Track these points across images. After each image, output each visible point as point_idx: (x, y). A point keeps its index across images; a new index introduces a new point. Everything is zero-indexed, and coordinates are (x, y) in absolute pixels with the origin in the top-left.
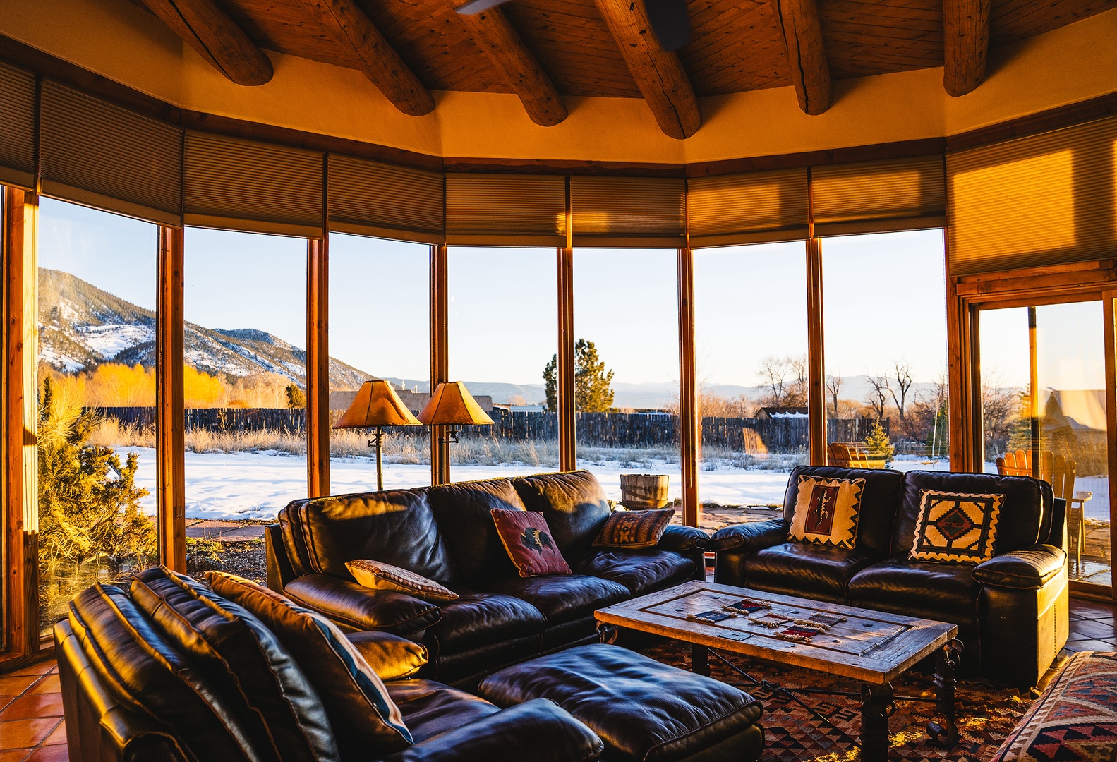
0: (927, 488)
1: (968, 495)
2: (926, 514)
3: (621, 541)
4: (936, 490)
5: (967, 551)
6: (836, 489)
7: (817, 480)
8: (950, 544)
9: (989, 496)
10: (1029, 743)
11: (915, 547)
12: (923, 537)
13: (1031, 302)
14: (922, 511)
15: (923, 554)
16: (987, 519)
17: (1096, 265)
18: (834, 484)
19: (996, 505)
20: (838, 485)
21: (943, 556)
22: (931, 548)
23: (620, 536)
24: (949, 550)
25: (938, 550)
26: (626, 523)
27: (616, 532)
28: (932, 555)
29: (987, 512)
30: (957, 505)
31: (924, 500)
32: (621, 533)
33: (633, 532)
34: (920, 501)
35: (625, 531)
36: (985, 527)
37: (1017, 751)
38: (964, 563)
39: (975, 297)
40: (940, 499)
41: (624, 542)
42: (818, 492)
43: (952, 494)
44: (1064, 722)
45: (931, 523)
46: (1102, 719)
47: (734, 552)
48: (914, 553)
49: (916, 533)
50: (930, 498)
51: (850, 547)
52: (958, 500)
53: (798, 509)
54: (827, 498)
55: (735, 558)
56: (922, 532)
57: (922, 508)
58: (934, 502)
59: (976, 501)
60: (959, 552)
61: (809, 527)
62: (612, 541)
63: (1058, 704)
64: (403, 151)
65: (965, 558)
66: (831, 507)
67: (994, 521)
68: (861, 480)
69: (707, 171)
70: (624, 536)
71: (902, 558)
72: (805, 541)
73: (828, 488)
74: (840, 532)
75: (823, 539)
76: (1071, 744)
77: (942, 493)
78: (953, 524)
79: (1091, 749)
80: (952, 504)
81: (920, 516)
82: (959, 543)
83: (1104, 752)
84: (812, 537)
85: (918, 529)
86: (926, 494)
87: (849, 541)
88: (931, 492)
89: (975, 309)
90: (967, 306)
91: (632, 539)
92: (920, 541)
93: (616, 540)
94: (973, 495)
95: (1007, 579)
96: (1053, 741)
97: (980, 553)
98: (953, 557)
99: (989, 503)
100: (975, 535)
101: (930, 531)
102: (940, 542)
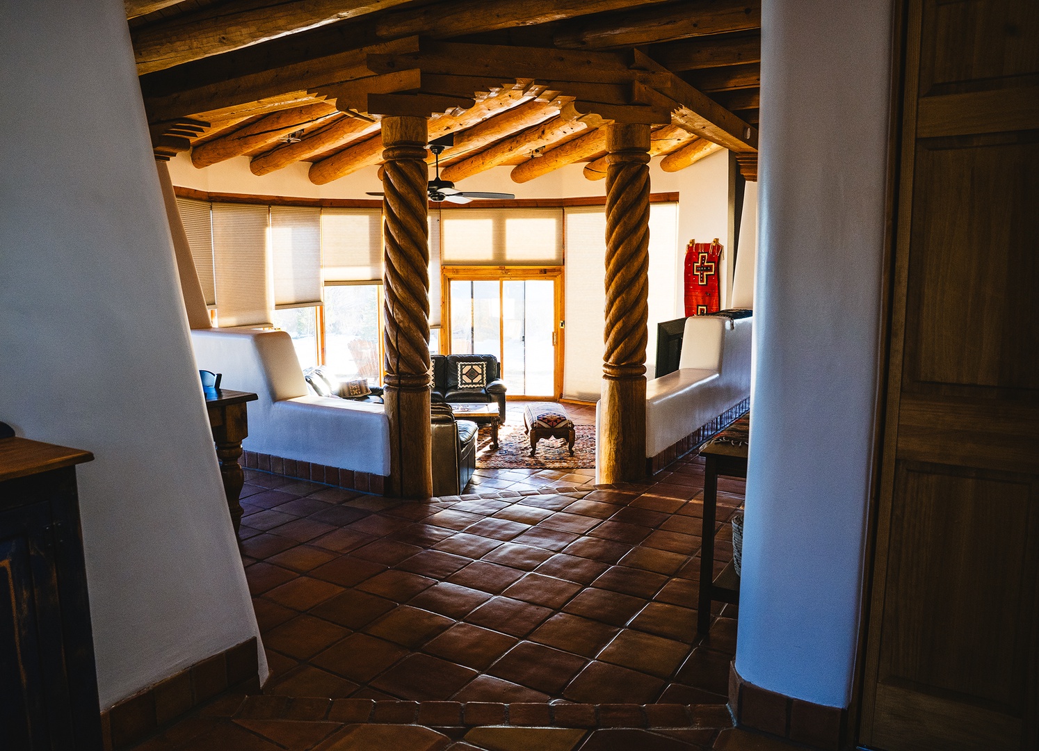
0: (459, 362)
1: (474, 363)
2: (461, 371)
4: (463, 362)
5: (479, 383)
8: (472, 381)
9: (482, 363)
11: (460, 384)
12: (462, 380)
13: (472, 279)
15: (463, 386)
16: (483, 371)
17: (498, 267)
19: (485, 366)
21: (471, 386)
22: (466, 384)
23: (352, 392)
24: (472, 383)
25: (468, 384)
27: (350, 391)
28: (467, 386)
29: (482, 368)
30: (472, 367)
31: (459, 366)
33: (359, 389)
34: (457, 367)
35: (355, 390)
36: (482, 374)
38: (477, 387)
39: (450, 275)
40: (466, 365)
41: (356, 394)
43: (469, 363)
44: (540, 414)
45: (464, 374)
46: (546, 412)
48: (460, 386)
50: (461, 365)
52: (472, 365)
56: (461, 378)
57: (459, 369)
58: (463, 367)
59: (478, 365)
60: (476, 384)
62: (350, 395)
63: (535, 413)
65: (478, 385)
67: (485, 372)
70: (355, 392)
71: (455, 387)
76: (544, 417)
77: (466, 363)
78: (472, 374)
79: (548, 417)
80: (470, 367)
81: (459, 372)
82: (475, 381)
83: (550, 416)
85: (459, 377)
86: (459, 364)
88: (461, 363)
89: (449, 280)
90: (447, 278)
91: (359, 393)
92: (461, 382)
93: (352, 394)
94: (476, 363)
95: (497, 390)
96: (541, 417)
97: (482, 383)
98: (474, 385)
99: (482, 365)
100: (480, 377)
101: (464, 377)
102: (469, 381)
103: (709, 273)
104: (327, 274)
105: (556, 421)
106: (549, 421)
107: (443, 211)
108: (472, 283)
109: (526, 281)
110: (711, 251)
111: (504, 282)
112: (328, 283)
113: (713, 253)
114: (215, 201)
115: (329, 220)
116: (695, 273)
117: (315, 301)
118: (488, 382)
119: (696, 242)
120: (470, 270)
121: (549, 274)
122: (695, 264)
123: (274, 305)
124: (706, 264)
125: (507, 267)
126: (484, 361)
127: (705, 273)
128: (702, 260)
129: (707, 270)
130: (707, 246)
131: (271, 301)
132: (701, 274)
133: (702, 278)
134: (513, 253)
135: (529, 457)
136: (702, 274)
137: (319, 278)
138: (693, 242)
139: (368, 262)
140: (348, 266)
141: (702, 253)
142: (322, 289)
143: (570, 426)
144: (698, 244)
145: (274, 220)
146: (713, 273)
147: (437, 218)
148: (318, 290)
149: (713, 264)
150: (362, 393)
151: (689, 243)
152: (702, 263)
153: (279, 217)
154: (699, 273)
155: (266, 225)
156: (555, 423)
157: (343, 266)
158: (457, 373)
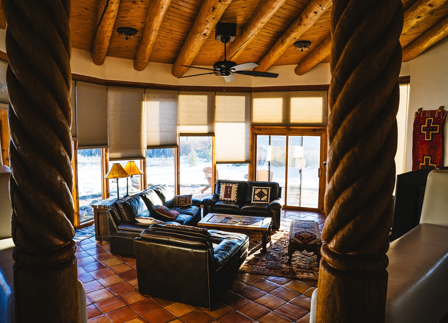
0: (254, 186)
1: (263, 188)
2: (254, 192)
3: (182, 204)
4: (256, 186)
5: (264, 201)
6: (232, 187)
7: (226, 184)
8: (260, 199)
9: (268, 188)
10: (294, 236)
11: (252, 200)
12: (254, 198)
13: (270, 134)
14: (253, 192)
15: (254, 202)
16: (268, 193)
17: (285, 127)
18: (231, 185)
19: (270, 189)
20: (232, 185)
21: (259, 202)
22: (256, 201)
23: (181, 203)
24: (260, 201)
25: (258, 201)
26: (182, 199)
27: (180, 202)
28: (257, 202)
29: (268, 191)
30: (261, 190)
31: (253, 189)
32: (181, 202)
33: (185, 201)
34: (252, 189)
35: (182, 201)
36: (268, 195)
37: (293, 237)
38: (264, 204)
39: (257, 132)
40: (257, 189)
41: (183, 204)
42: (227, 187)
43: (260, 187)
44: (298, 232)
45: (256, 194)
46: (302, 230)
47: (209, 205)
48: (252, 202)
49: (252, 197)
50: (255, 188)
51: (236, 201)
52: (261, 189)
53: (221, 192)
54: (229, 189)
55: (209, 206)
56: (254, 197)
57: (253, 191)
58: (256, 189)
59: (265, 189)
60: (263, 201)
61: (225, 196)
62: (179, 204)
63: (295, 229)
64: (96, 78)
65: (264, 202)
66: (230, 191)
67: (269, 194)
68: (237, 184)
69: (185, 89)
70: (182, 203)
71: (249, 203)
72: (224, 200)
73: (229, 186)
74: (233, 197)
75: (229, 199)
76: (300, 235)
77: (258, 187)
78: (261, 195)
79: (303, 235)
80: (260, 190)
81: (253, 193)
82: (263, 199)
83: (304, 235)
84: (226, 199)
85: (253, 196)
86: (254, 187)
87: (236, 200)
88: (255, 187)
90: (255, 134)
91: (185, 203)
92: (254, 199)
93: (180, 204)
94: (265, 188)
95: (276, 207)
96: (298, 235)
97: (267, 201)
98: (261, 202)
99: (268, 189)
100: (266, 197)
101: (256, 196)
102: (258, 199)
103: (434, 132)
104: (182, 129)
105: (308, 239)
106: (303, 238)
107: (253, 94)
108: (270, 137)
109: (303, 136)
110: (436, 115)
111: (289, 137)
112: (182, 135)
113: (439, 117)
114: (109, 85)
115: (183, 98)
116: (422, 132)
117: (174, 145)
118: (271, 201)
119: (423, 110)
120: (268, 129)
121: (318, 132)
122: (422, 126)
123: (146, 146)
124: (431, 125)
125: (291, 127)
126: (270, 187)
127: (431, 132)
128: (428, 122)
129: (433, 130)
130: (432, 112)
131: (144, 145)
132: (427, 133)
133: (429, 135)
134: (295, 118)
135: (286, 264)
136: (429, 133)
137: (176, 131)
138: (420, 110)
139: (206, 123)
140: (194, 125)
141: (428, 118)
142: (178, 138)
143: (319, 243)
144: (425, 111)
145: (148, 97)
146: (438, 132)
147: (249, 97)
148: (176, 138)
149: (438, 125)
150: (186, 204)
151: (417, 111)
152: (428, 125)
153: (151, 95)
154: (425, 132)
155: (143, 100)
156: (307, 241)
157: (191, 125)
158: (252, 193)
